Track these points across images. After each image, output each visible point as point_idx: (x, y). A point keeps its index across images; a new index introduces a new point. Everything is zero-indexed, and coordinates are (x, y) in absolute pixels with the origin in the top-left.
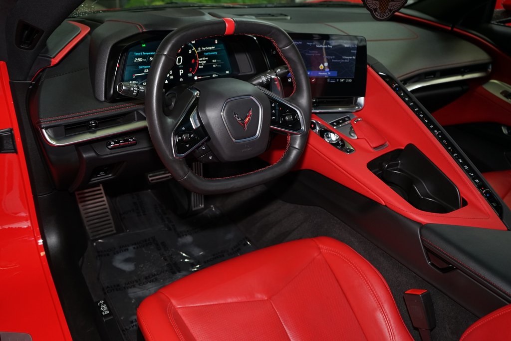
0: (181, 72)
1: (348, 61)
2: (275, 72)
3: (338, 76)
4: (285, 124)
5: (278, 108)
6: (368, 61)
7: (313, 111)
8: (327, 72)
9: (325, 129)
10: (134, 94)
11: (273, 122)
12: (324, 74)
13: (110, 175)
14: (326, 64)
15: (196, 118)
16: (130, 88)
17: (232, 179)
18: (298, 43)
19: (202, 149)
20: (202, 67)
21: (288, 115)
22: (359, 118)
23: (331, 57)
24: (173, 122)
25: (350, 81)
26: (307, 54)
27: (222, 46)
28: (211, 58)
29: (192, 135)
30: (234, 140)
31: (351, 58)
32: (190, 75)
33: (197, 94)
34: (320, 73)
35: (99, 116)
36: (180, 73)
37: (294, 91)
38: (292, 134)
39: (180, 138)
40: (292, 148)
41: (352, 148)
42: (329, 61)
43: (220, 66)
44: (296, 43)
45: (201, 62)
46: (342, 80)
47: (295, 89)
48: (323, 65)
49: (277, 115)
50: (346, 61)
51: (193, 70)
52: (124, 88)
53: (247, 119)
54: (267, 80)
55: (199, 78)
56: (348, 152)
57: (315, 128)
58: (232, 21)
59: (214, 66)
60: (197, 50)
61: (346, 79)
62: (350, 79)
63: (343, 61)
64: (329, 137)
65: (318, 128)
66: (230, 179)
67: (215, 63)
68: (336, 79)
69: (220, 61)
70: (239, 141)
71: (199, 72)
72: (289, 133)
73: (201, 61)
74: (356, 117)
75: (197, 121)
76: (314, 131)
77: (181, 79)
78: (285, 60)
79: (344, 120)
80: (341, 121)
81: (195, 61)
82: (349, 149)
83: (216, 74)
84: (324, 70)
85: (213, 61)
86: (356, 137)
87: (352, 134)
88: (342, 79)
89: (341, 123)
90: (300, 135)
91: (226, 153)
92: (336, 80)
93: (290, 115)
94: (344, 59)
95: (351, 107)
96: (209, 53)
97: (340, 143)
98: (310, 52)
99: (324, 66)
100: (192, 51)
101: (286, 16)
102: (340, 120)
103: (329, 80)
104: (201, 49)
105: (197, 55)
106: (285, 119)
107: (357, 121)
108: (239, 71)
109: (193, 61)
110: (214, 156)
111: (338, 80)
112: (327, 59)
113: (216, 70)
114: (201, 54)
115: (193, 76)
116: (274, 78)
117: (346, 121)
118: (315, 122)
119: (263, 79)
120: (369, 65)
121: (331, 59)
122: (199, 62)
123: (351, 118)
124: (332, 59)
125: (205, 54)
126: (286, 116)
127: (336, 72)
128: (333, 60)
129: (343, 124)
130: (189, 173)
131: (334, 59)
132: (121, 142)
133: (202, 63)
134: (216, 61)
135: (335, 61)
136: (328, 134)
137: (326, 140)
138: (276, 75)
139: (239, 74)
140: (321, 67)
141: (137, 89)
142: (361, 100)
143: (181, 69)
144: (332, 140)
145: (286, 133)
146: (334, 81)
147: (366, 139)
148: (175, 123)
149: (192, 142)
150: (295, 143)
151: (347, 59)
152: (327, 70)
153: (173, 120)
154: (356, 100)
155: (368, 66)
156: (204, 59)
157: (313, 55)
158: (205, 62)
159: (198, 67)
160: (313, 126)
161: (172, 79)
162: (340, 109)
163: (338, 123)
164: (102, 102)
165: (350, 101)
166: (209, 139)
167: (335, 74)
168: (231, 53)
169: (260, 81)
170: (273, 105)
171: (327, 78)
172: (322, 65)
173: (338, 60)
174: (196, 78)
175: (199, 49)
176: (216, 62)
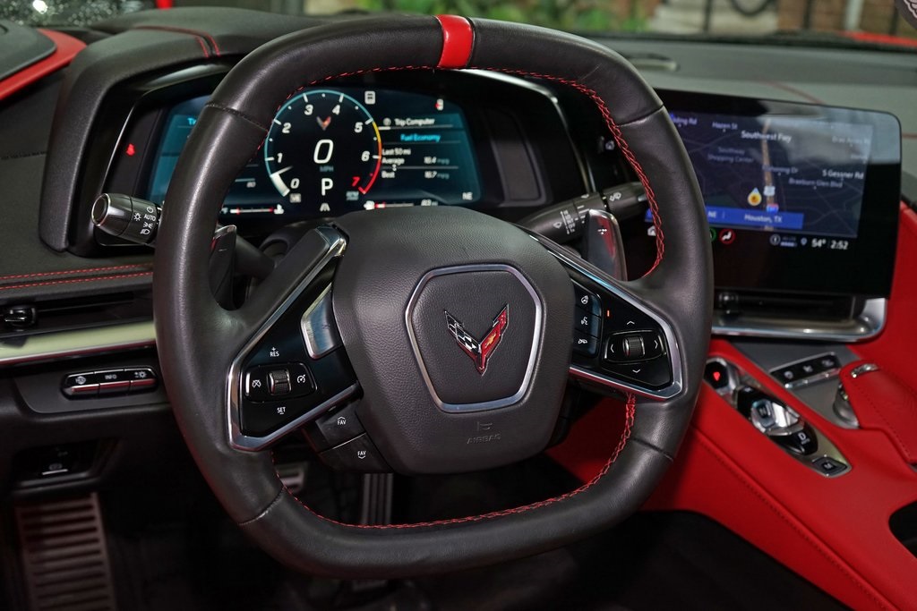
0: (327, 184)
1: (840, 185)
2: (606, 202)
3: (805, 228)
4: (618, 365)
5: (598, 312)
6: (904, 191)
7: (716, 330)
8: (772, 215)
9: (755, 389)
10: (143, 232)
11: (579, 356)
12: (760, 219)
13: (83, 475)
14: (770, 191)
15: (325, 322)
16: (132, 214)
17: (428, 531)
18: (685, 122)
19: (336, 425)
20: (392, 175)
21: (633, 336)
22: (869, 362)
23: (787, 171)
24: (241, 329)
25: (843, 246)
26: (711, 157)
27: (456, 120)
28: (419, 151)
29: (302, 378)
30: (439, 402)
31: (849, 175)
32: (352, 196)
33: (339, 246)
34: (748, 217)
35: (35, 293)
36: (324, 188)
37: (657, 262)
38: (642, 399)
39: (257, 383)
40: (636, 444)
41: (841, 460)
42: (778, 181)
43: (447, 176)
44: (678, 120)
45: (390, 161)
46: (818, 243)
47: (660, 256)
48: (761, 191)
49: (595, 331)
50: (833, 184)
51: (362, 184)
52: (111, 211)
53: (491, 340)
54: (578, 223)
55: (381, 206)
56: (827, 471)
57: (723, 383)
58: (466, 25)
59: (428, 175)
60: (380, 124)
61: (829, 240)
62: (844, 239)
63: (823, 184)
64: (765, 417)
65: (732, 385)
66: (419, 531)
67: (431, 167)
68: (799, 237)
69: (447, 161)
70: (458, 408)
71: (380, 189)
72: (634, 393)
73: (388, 157)
74: (857, 358)
75: (327, 332)
76: (721, 392)
77: (325, 207)
78: (632, 161)
79: (818, 367)
80: (808, 369)
81: (371, 156)
82: (831, 459)
83: (433, 200)
84: (760, 208)
85: (427, 160)
86: (856, 423)
87: (843, 413)
88: (818, 238)
89: (806, 375)
90: (666, 404)
91: (412, 447)
92: (798, 241)
93: (638, 335)
94: (829, 179)
95: (843, 328)
96: (416, 137)
97: (802, 437)
98: (721, 150)
99: (764, 197)
100: (364, 126)
101: (663, 59)
102: (806, 364)
103: (775, 240)
104: (393, 124)
105: (378, 138)
106: (619, 347)
107: (862, 374)
108: (501, 197)
109: (365, 156)
110: (374, 450)
111: (804, 242)
112: (775, 174)
113: (434, 187)
114: (391, 139)
115: (363, 199)
116: (595, 218)
117: (826, 369)
118: (723, 363)
119: (566, 219)
120: (907, 202)
121: (785, 177)
122: (385, 161)
123: (843, 362)
124: (791, 175)
125: (403, 137)
126: (622, 338)
127: (801, 216)
128: (792, 181)
129: (817, 377)
130: (280, 501)
131: (796, 176)
132: (108, 377)
133: (391, 165)
134: (434, 160)
135: (798, 182)
136: (762, 406)
137: (758, 425)
138: (608, 210)
139: (502, 205)
140: (754, 197)
141: (153, 218)
142: (877, 307)
143: (327, 175)
144: (774, 426)
145: (622, 394)
146: (792, 245)
147: (889, 431)
148: (248, 332)
149: (299, 399)
150: (650, 430)
151: (837, 180)
152: (771, 207)
153: (244, 324)
154: (861, 307)
155: (902, 205)
156: (398, 151)
157: (732, 160)
158: (401, 161)
159: (380, 174)
160: (717, 376)
161: (296, 204)
162: (808, 331)
163: (799, 372)
164: (58, 252)
165: (842, 309)
166: (359, 394)
167: (797, 221)
168: (481, 139)
169: (556, 224)
170: (585, 300)
171: (770, 234)
172: (755, 193)
173: (808, 179)
174: (369, 206)
175: (387, 121)
176: (436, 164)
